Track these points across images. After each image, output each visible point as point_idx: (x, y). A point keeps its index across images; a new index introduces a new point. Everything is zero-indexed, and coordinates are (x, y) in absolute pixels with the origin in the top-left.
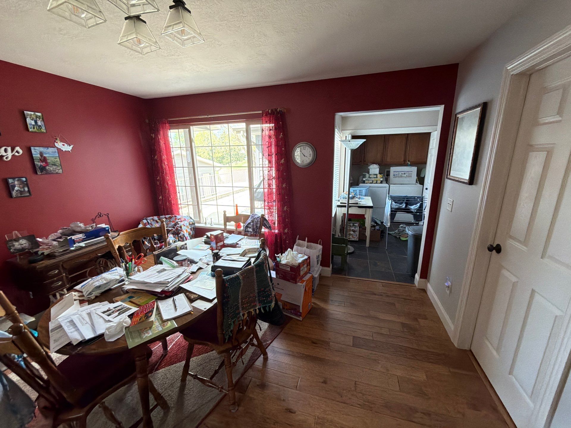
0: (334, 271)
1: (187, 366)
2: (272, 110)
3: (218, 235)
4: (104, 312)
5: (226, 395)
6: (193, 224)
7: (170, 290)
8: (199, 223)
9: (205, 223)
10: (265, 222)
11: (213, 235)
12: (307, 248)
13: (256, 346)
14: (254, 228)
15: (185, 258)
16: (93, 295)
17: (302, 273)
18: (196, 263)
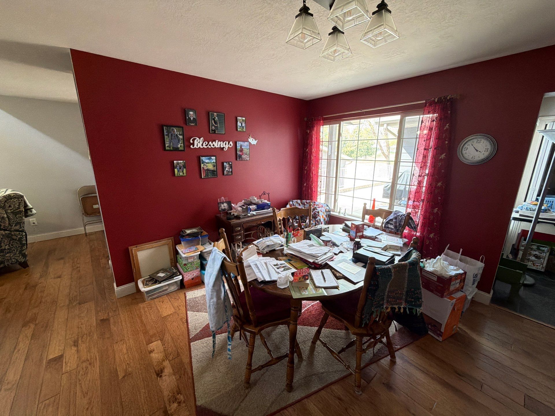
0: (494, 300)
1: (319, 332)
2: (440, 99)
3: (359, 225)
4: (275, 265)
5: (351, 374)
6: (328, 211)
7: (320, 263)
8: (334, 211)
9: (339, 212)
10: (410, 221)
11: (354, 224)
12: (461, 260)
13: (384, 344)
14: (397, 226)
15: (329, 239)
16: (265, 251)
17: (452, 288)
18: (338, 246)
